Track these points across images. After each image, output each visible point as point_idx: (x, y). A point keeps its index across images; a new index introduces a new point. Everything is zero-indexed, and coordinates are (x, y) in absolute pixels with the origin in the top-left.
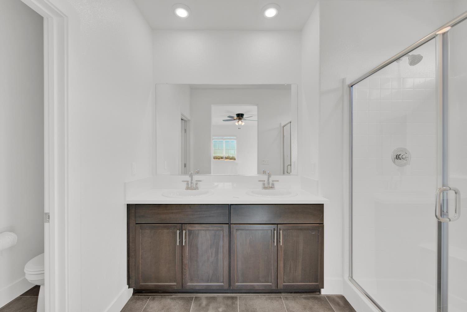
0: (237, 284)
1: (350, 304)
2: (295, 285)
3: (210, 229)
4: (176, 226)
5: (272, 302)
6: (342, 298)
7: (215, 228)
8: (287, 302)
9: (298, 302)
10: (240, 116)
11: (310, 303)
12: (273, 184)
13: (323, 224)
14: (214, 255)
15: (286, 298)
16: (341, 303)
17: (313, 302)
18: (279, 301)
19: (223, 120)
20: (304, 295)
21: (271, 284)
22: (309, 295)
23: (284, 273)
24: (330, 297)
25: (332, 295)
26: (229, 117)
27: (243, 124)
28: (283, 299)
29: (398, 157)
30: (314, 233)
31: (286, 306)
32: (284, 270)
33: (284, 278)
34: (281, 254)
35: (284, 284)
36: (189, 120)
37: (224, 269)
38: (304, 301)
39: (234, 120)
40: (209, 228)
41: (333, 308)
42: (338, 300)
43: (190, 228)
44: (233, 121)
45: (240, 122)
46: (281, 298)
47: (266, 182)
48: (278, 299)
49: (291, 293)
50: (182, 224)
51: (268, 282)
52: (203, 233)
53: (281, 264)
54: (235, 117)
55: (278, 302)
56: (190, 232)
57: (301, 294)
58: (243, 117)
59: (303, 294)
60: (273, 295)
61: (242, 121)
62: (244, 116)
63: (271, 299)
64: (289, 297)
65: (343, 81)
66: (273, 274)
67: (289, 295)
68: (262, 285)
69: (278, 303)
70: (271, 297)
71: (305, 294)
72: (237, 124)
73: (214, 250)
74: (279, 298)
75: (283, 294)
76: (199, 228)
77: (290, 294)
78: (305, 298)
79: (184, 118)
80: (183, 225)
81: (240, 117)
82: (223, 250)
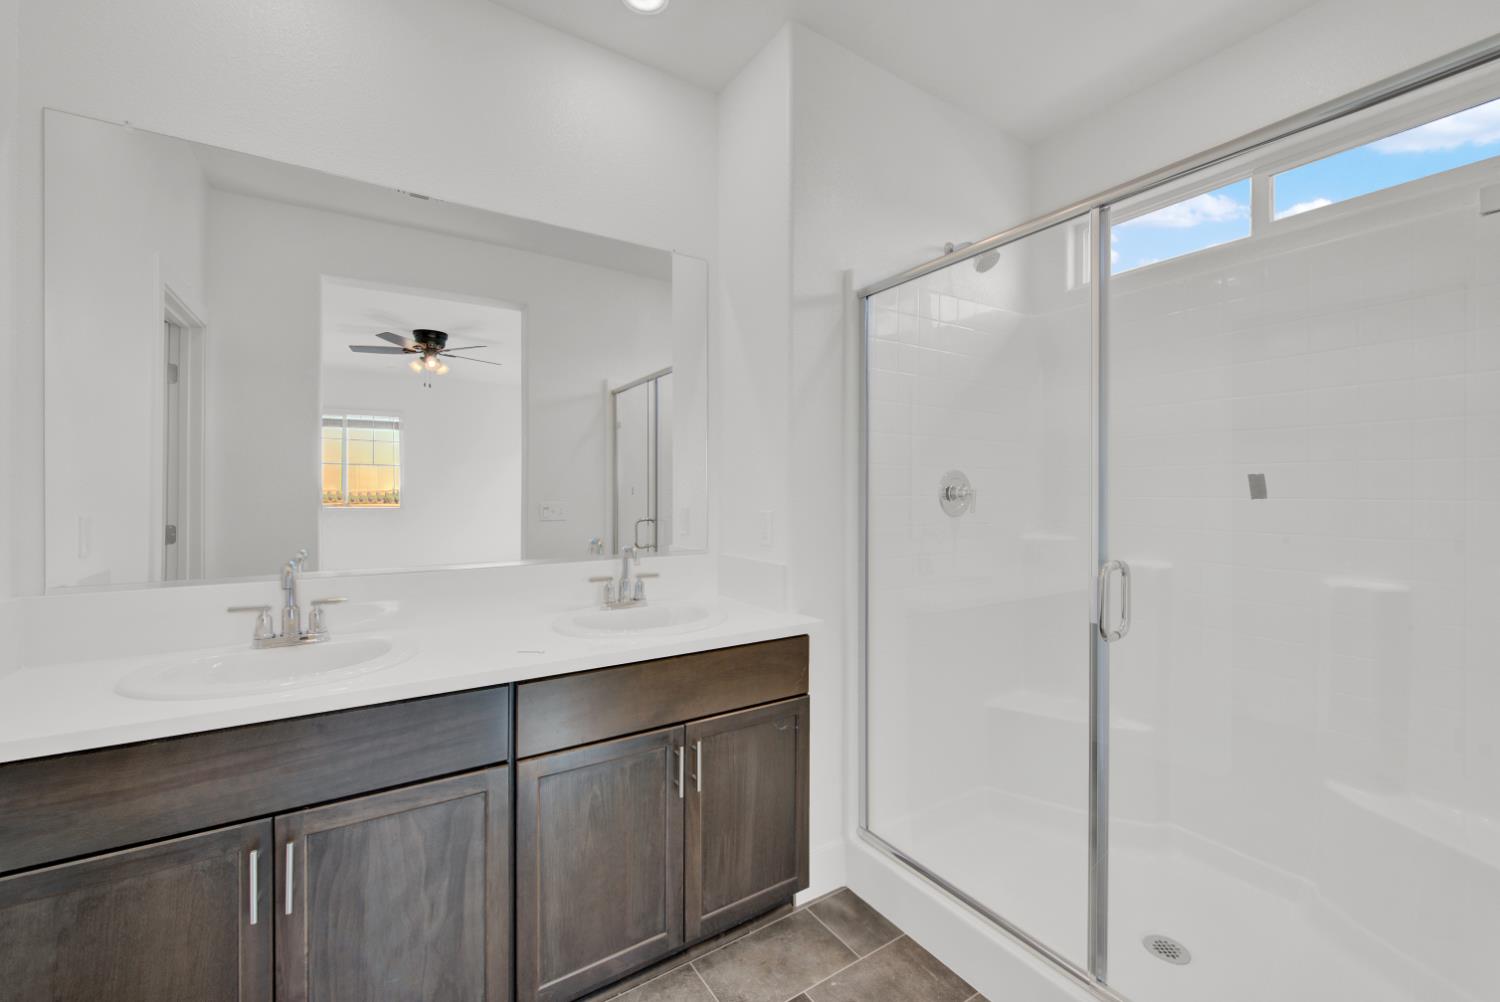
0: (541, 988)
1: (869, 907)
2: (736, 906)
3: (423, 803)
4: (237, 836)
5: (669, 997)
6: (846, 894)
7: (451, 795)
8: (713, 973)
9: (745, 959)
10: (431, 340)
11: (774, 947)
12: (639, 588)
13: (805, 694)
14: (442, 909)
15: (704, 960)
16: (850, 911)
17: (782, 939)
18: (689, 983)
19: (351, 347)
20: (753, 931)
21: (664, 934)
22: (766, 924)
23: (704, 879)
24: (819, 904)
25: (821, 897)
26: (386, 336)
27: (443, 369)
28: (698, 970)
29: (948, 495)
30: (785, 727)
31: (712, 988)
32: (705, 872)
33: (703, 899)
34: (697, 822)
35: (704, 917)
36: (198, 327)
37: (490, 949)
38: (758, 949)
39: (406, 351)
40: (418, 799)
41: (837, 936)
42: (838, 905)
43: (320, 825)
44: (400, 356)
45: (431, 362)
46: (689, 969)
47: (615, 584)
48: (680, 977)
49: (716, 937)
50: (273, 815)
51: (656, 934)
52: (389, 827)
53: (696, 856)
54: (411, 342)
55: (686, 986)
56: (320, 844)
57: (744, 930)
58: (443, 346)
59: (750, 927)
60: (664, 973)
61: (438, 360)
62: (449, 344)
63: (662, 986)
64: (711, 955)
65: (846, 278)
66: (670, 901)
67: (713, 950)
68: (634, 951)
69: (686, 989)
70: (660, 981)
71: (755, 924)
72: (417, 366)
73: (446, 883)
74: (683, 973)
75: (693, 953)
76: (370, 814)
77: (713, 944)
78: (758, 938)
79: (178, 317)
80: (277, 818)
81: (432, 345)
82: (485, 875)
